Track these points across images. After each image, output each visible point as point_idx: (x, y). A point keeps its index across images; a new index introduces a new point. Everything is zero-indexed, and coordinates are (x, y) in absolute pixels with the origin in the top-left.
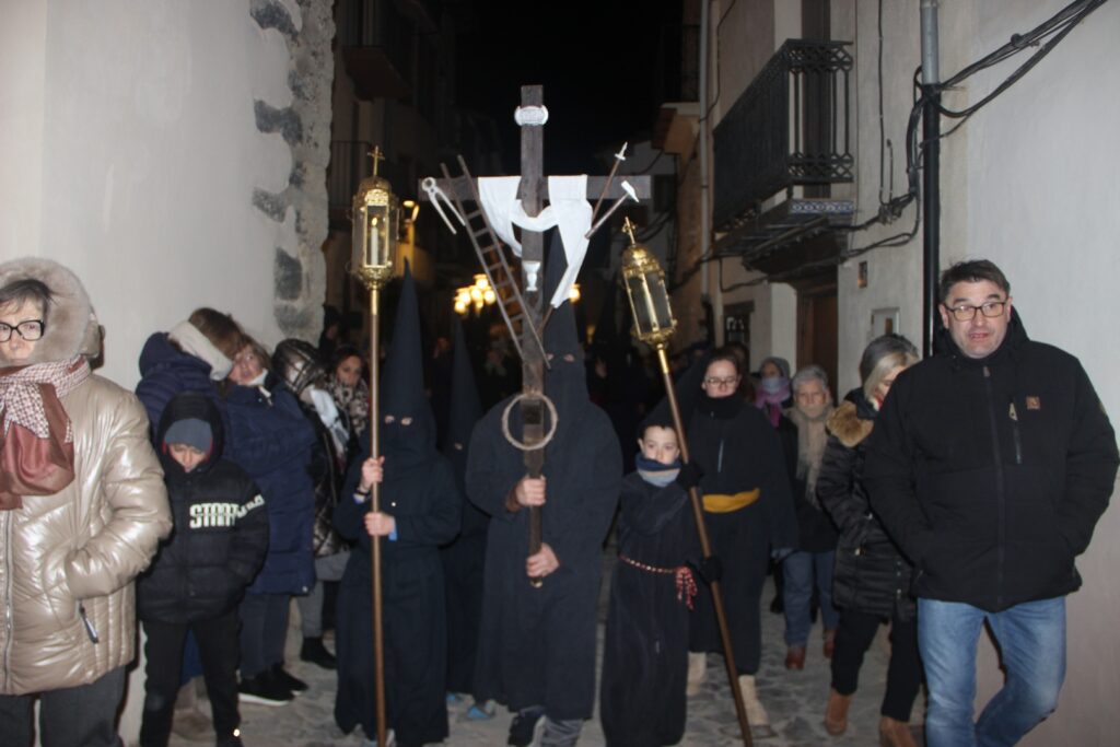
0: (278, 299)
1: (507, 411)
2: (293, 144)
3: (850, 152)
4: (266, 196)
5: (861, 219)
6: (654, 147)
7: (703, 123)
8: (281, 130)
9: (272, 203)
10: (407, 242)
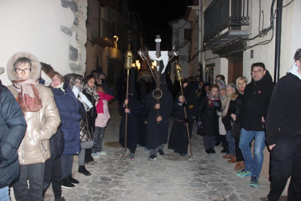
0: (70, 61)
1: (153, 92)
2: (75, 12)
3: (248, 16)
4: (65, 28)
5: (252, 37)
6: (185, 20)
7: (200, 11)
8: (70, 7)
9: (68, 30)
10: (115, 48)
